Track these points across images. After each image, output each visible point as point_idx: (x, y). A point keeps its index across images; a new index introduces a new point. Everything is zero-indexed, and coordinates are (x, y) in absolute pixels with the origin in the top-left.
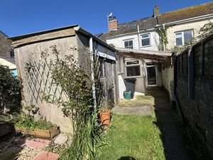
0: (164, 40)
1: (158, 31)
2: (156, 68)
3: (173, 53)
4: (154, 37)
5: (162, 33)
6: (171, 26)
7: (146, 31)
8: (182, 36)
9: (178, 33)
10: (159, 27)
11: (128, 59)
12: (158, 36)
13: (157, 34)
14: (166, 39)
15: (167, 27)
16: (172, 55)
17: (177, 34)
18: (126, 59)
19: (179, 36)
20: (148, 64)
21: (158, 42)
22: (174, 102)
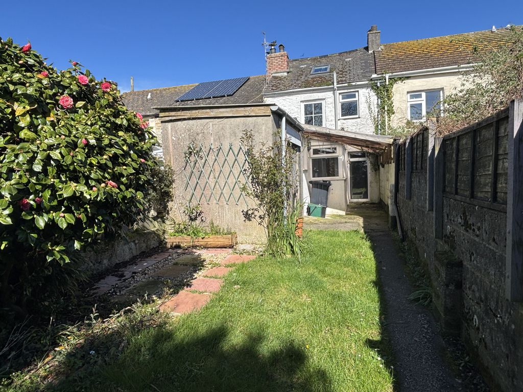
0: (385, 107)
1: (374, 87)
2: (369, 165)
3: (395, 140)
4: (366, 98)
5: (383, 91)
6: (401, 79)
7: (350, 87)
8: (423, 100)
9: (415, 94)
10: (377, 79)
11: (316, 144)
12: (374, 99)
13: (373, 93)
14: (391, 105)
15: (393, 80)
16: (393, 143)
17: (412, 97)
18: (313, 143)
19: (416, 101)
20: (352, 155)
21: (375, 110)
22: (394, 218)
